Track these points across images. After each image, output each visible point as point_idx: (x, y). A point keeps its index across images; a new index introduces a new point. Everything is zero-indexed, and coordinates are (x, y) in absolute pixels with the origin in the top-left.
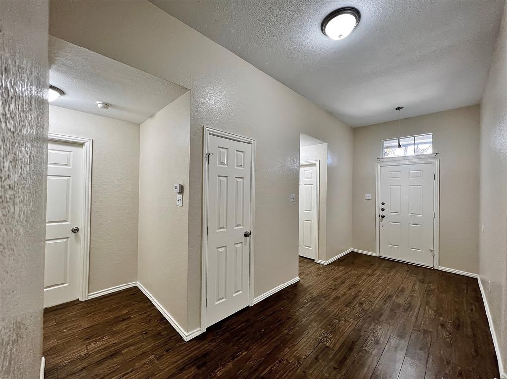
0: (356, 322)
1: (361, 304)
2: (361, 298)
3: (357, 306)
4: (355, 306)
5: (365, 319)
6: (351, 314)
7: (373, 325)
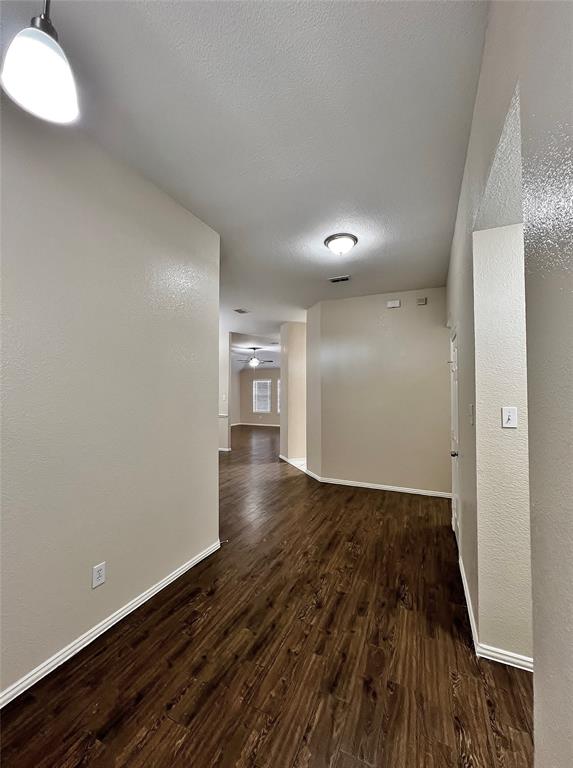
0: (326, 571)
1: (319, 606)
2: (318, 622)
3: (326, 599)
4: (329, 597)
5: (315, 577)
6: (332, 581)
7: (306, 572)
